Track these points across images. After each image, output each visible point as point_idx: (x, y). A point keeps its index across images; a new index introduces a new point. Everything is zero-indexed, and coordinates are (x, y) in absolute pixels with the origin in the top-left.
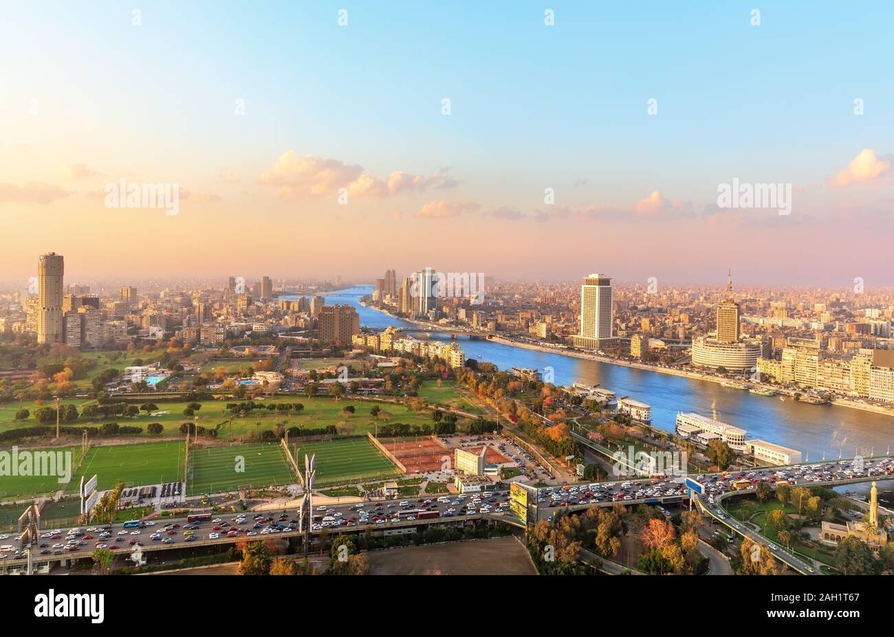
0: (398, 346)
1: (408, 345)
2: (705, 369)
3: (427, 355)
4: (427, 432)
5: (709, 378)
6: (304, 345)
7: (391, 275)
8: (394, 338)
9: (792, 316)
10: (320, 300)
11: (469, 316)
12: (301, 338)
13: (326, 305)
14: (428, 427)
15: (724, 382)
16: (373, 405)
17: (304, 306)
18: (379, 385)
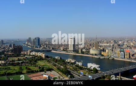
0: (31, 54)
1: (34, 53)
2: (92, 55)
3: (37, 55)
4: (37, 72)
5: (93, 56)
6: (10, 55)
7: (30, 38)
8: (31, 52)
9: (108, 43)
10: (14, 45)
11: (47, 46)
12: (10, 53)
13: (15, 46)
14: (38, 71)
15: (96, 57)
16: (26, 67)
17: (10, 46)
18: (27, 62)
